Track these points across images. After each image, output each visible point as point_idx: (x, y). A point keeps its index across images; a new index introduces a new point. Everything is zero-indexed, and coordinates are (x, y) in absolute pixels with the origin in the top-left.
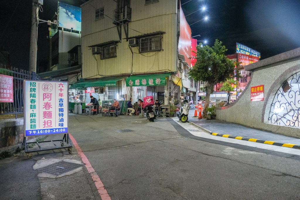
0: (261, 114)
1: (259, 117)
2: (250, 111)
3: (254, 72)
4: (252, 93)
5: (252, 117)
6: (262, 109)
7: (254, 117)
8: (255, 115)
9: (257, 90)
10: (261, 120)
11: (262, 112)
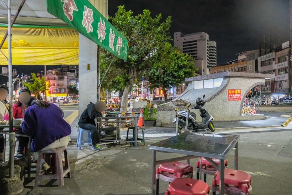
0: (239, 110)
1: (237, 112)
2: (228, 109)
3: (231, 78)
4: (229, 94)
5: (231, 113)
6: (240, 106)
7: (232, 113)
8: (233, 111)
9: (234, 92)
10: (239, 114)
11: (239, 108)
